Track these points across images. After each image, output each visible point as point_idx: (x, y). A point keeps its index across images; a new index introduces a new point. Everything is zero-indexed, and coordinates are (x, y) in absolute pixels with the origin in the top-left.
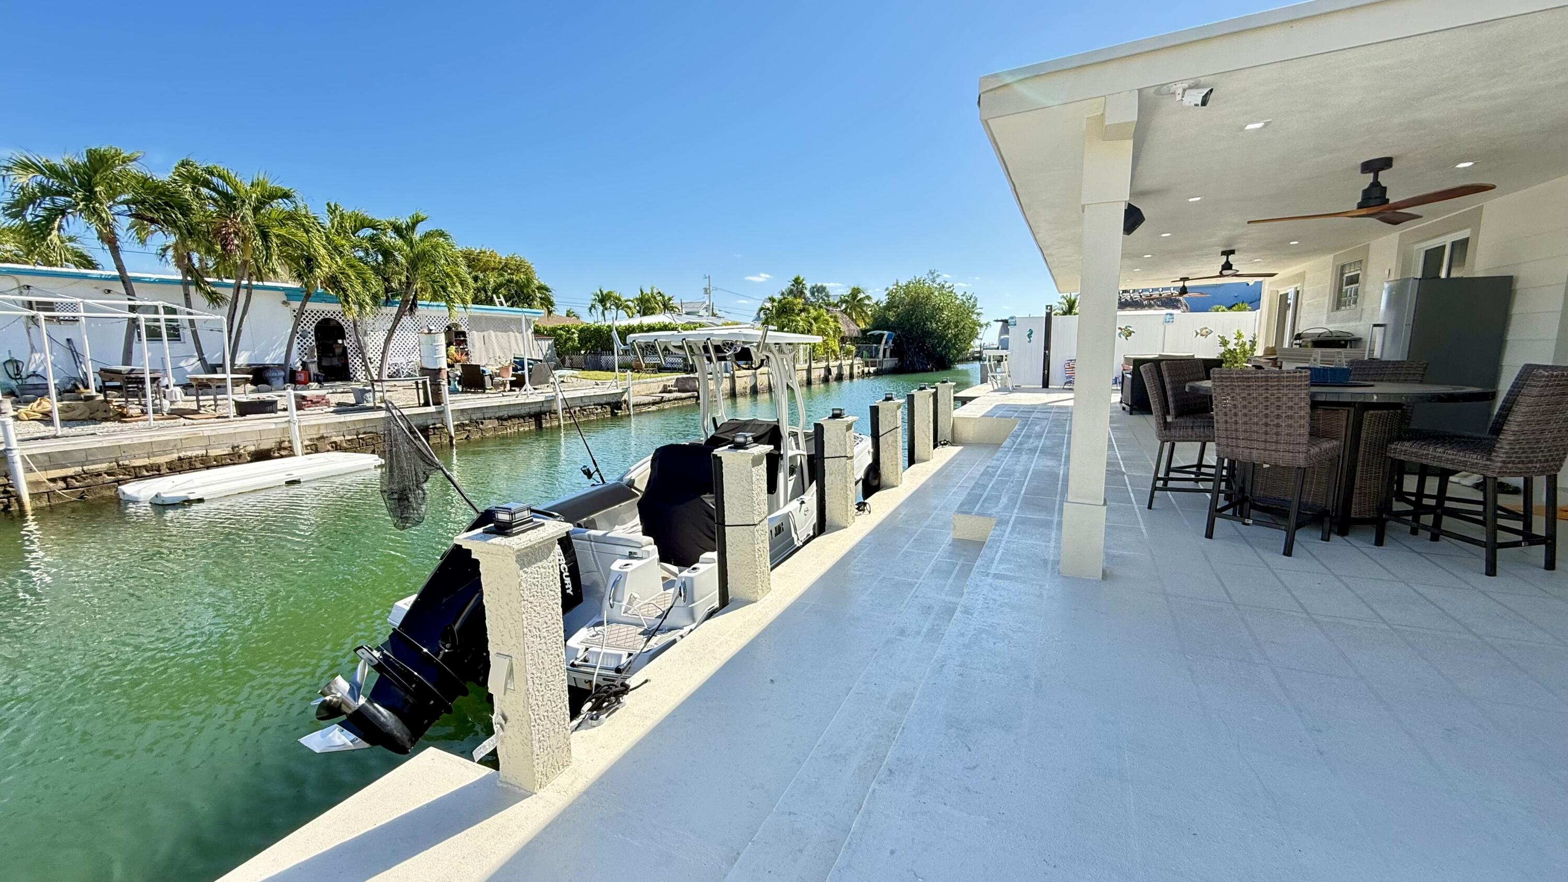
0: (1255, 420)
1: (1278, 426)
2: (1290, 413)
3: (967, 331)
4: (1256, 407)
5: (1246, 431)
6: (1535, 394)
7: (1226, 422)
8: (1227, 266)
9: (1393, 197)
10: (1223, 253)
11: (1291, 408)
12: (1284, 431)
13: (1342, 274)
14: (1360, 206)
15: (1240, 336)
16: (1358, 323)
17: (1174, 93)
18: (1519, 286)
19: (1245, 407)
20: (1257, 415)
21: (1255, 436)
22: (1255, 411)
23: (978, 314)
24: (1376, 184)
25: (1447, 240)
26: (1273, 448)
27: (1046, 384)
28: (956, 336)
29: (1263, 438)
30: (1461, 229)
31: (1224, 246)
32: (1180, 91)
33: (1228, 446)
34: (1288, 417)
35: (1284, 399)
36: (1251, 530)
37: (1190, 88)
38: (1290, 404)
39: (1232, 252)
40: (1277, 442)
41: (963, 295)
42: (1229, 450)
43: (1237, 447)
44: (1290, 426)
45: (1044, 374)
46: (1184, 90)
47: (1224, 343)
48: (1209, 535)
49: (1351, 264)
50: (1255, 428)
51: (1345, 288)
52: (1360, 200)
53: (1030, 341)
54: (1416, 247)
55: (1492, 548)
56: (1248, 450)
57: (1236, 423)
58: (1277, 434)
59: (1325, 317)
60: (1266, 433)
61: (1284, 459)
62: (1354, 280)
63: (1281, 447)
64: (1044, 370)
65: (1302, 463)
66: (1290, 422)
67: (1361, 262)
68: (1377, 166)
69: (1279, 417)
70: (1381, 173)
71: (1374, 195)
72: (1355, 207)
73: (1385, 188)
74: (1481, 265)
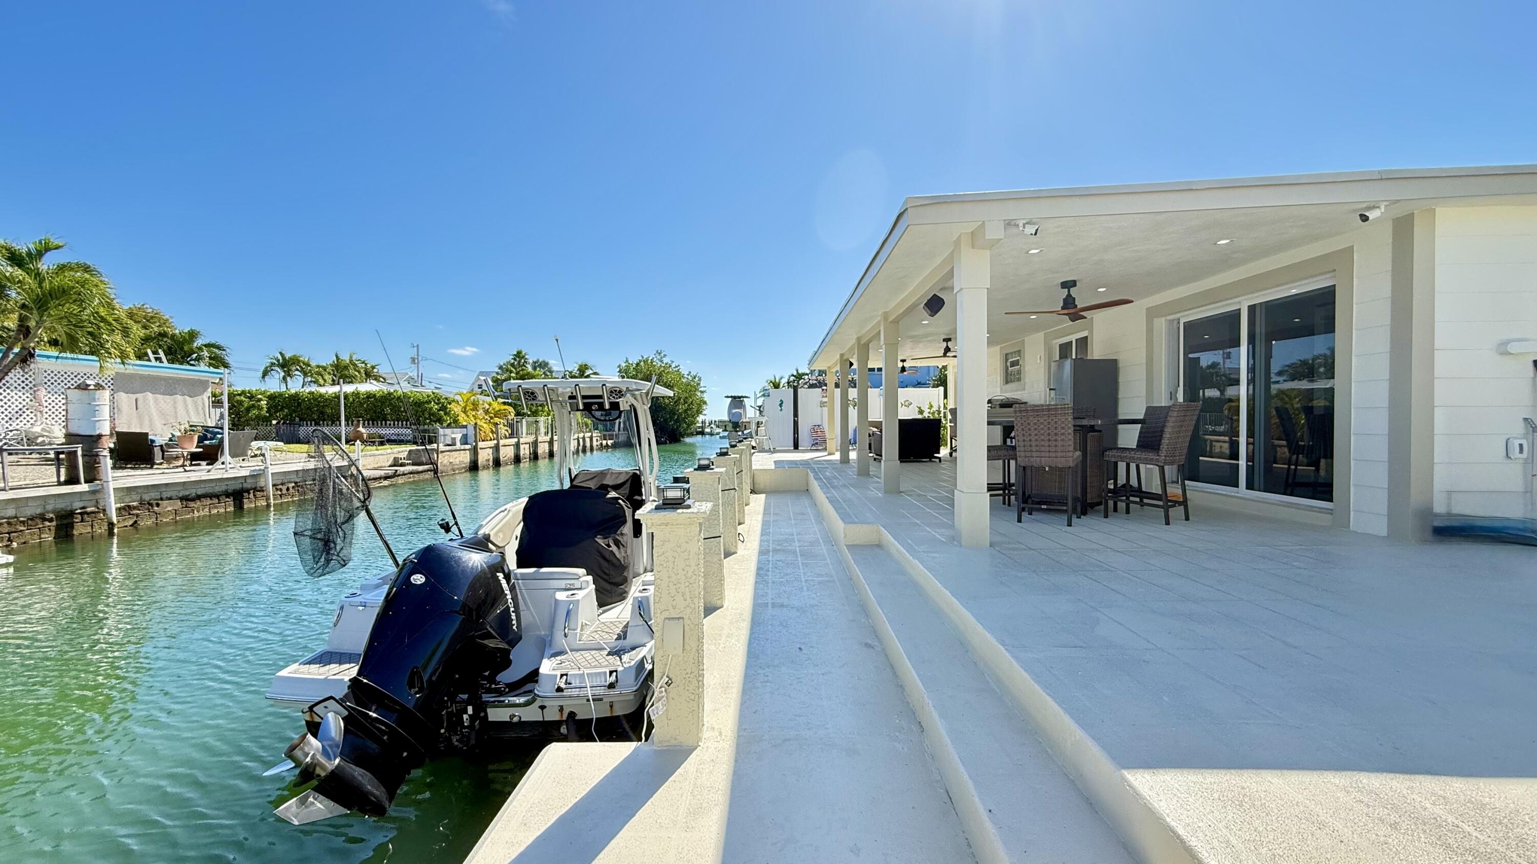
0: (1043, 437)
1: (1056, 440)
2: (1063, 431)
3: (695, 408)
4: (1042, 429)
5: (1037, 446)
6: (1175, 415)
7: (1024, 441)
8: (947, 350)
9: (1080, 304)
10: (944, 340)
11: (1063, 428)
12: (1060, 443)
13: (1007, 360)
14: (1063, 308)
15: (931, 406)
16: (1023, 392)
17: (1018, 225)
18: (1121, 365)
19: (1035, 429)
20: (1043, 434)
21: (1043, 449)
22: (1042, 432)
23: (702, 392)
24: (1069, 295)
25: (1073, 338)
26: (1054, 455)
27: (796, 446)
28: (686, 411)
29: (1047, 449)
30: (1082, 331)
31: (948, 335)
32: (1021, 224)
33: (1026, 457)
34: (1062, 434)
35: (1060, 422)
36: (1036, 516)
37: (1027, 223)
38: (1063, 425)
39: (950, 340)
40: (1055, 452)
41: (688, 375)
42: (1027, 459)
43: (1032, 457)
44: (1063, 440)
45: (794, 437)
46: (1024, 225)
48: (1019, 520)
49: (1012, 353)
50: (1043, 443)
51: (1009, 369)
52: (1062, 305)
53: (781, 410)
54: (1054, 342)
55: (1165, 508)
56: (1039, 459)
57: (1030, 440)
58: (1056, 446)
59: (999, 389)
60: (1049, 446)
61: (1061, 463)
62: (1014, 364)
63: (1059, 454)
64: (794, 434)
65: (1071, 465)
66: (1063, 437)
67: (1019, 351)
68: (1068, 285)
69: (1056, 434)
70: (1071, 289)
71: (1069, 302)
72: (1060, 309)
73: (1074, 299)
74: (1096, 352)
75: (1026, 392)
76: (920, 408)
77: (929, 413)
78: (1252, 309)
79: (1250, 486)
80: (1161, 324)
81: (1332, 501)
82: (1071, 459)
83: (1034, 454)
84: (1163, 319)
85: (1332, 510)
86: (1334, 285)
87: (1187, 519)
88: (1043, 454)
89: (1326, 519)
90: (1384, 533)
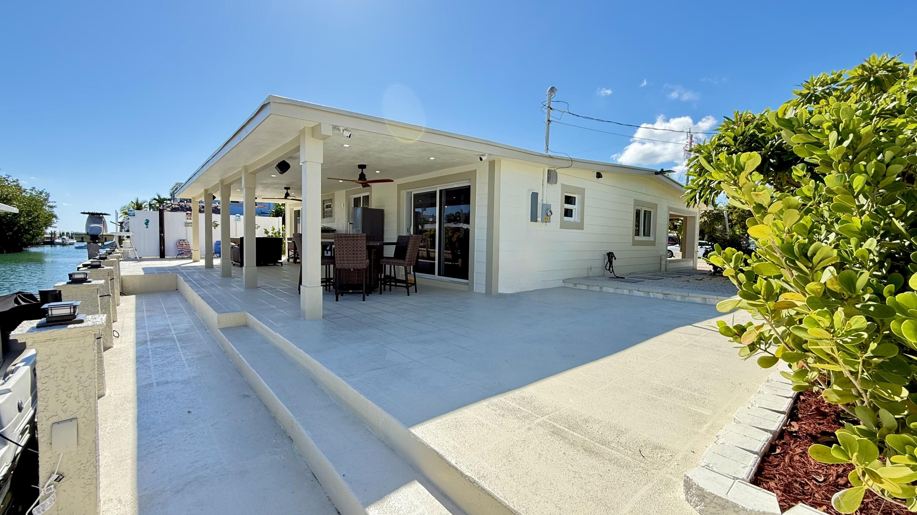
0: (350, 252)
1: (357, 254)
2: (361, 249)
3: (42, 221)
4: (350, 248)
5: (346, 257)
6: (411, 240)
7: (339, 254)
8: (287, 195)
9: (368, 178)
10: (285, 188)
11: (361, 247)
12: (359, 256)
13: (324, 204)
14: (359, 179)
15: (274, 229)
16: (333, 224)
17: (340, 130)
19: (346, 248)
20: (350, 251)
21: (350, 259)
22: (350, 249)
23: (51, 207)
24: (362, 173)
25: (361, 195)
26: (356, 262)
27: (162, 255)
28: (29, 223)
29: (352, 259)
30: (365, 192)
32: (341, 130)
33: (340, 263)
34: (360, 250)
35: (359, 244)
36: (346, 296)
37: (345, 129)
38: (361, 246)
39: (289, 188)
40: (357, 260)
41: (32, 190)
42: (341, 265)
43: (344, 263)
44: (361, 254)
45: (161, 249)
46: (343, 130)
47: (267, 232)
48: (337, 300)
49: (327, 200)
50: (350, 255)
51: (326, 209)
52: (359, 177)
53: (147, 227)
54: (351, 196)
55: (407, 287)
56: (347, 264)
57: (343, 254)
58: (357, 257)
60: (353, 257)
61: (359, 266)
62: (328, 207)
63: (359, 262)
64: (160, 246)
65: (365, 267)
66: (361, 252)
67: (331, 200)
68: (362, 167)
69: (357, 251)
70: (364, 170)
71: (362, 177)
72: (358, 180)
73: (365, 175)
74: (373, 205)
75: (335, 223)
76: (266, 230)
77: (272, 233)
78: (441, 191)
79: (439, 274)
80: (404, 193)
81: (468, 279)
82: (365, 264)
83: (345, 262)
84: (405, 191)
85: (468, 283)
86: (470, 186)
87: (416, 292)
88: (350, 262)
89: (465, 288)
90: (484, 292)
